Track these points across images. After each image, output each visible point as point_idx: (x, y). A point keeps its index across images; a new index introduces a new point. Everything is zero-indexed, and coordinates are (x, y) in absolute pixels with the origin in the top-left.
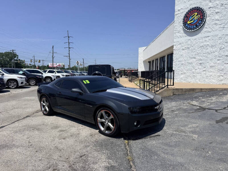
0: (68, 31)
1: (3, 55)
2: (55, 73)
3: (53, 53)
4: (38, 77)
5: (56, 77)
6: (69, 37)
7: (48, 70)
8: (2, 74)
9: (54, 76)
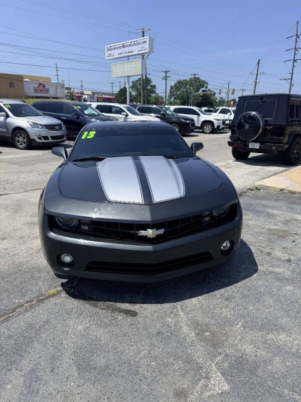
0: (298, 23)
1: (187, 84)
2: (230, 113)
3: (257, 75)
4: (183, 121)
5: (221, 122)
6: (297, 36)
7: (221, 108)
8: (126, 114)
9: (218, 120)
